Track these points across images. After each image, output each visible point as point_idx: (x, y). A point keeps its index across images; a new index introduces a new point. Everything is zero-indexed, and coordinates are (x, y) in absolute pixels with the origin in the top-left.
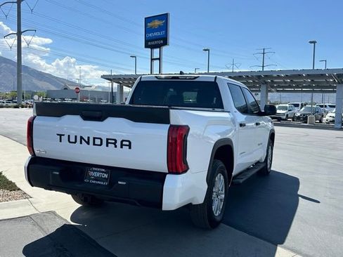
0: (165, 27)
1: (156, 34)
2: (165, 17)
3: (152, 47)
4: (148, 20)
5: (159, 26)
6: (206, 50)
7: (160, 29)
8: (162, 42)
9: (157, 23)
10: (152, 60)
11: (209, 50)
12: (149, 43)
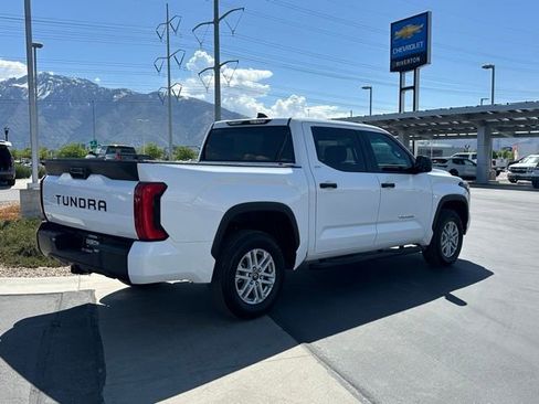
0: (424, 35)
1: (409, 47)
2: (424, 19)
3: (402, 70)
4: (395, 27)
5: (414, 33)
6: (487, 67)
7: (415, 38)
8: (418, 59)
9: (411, 29)
10: (402, 90)
11: (493, 67)
12: (398, 64)
